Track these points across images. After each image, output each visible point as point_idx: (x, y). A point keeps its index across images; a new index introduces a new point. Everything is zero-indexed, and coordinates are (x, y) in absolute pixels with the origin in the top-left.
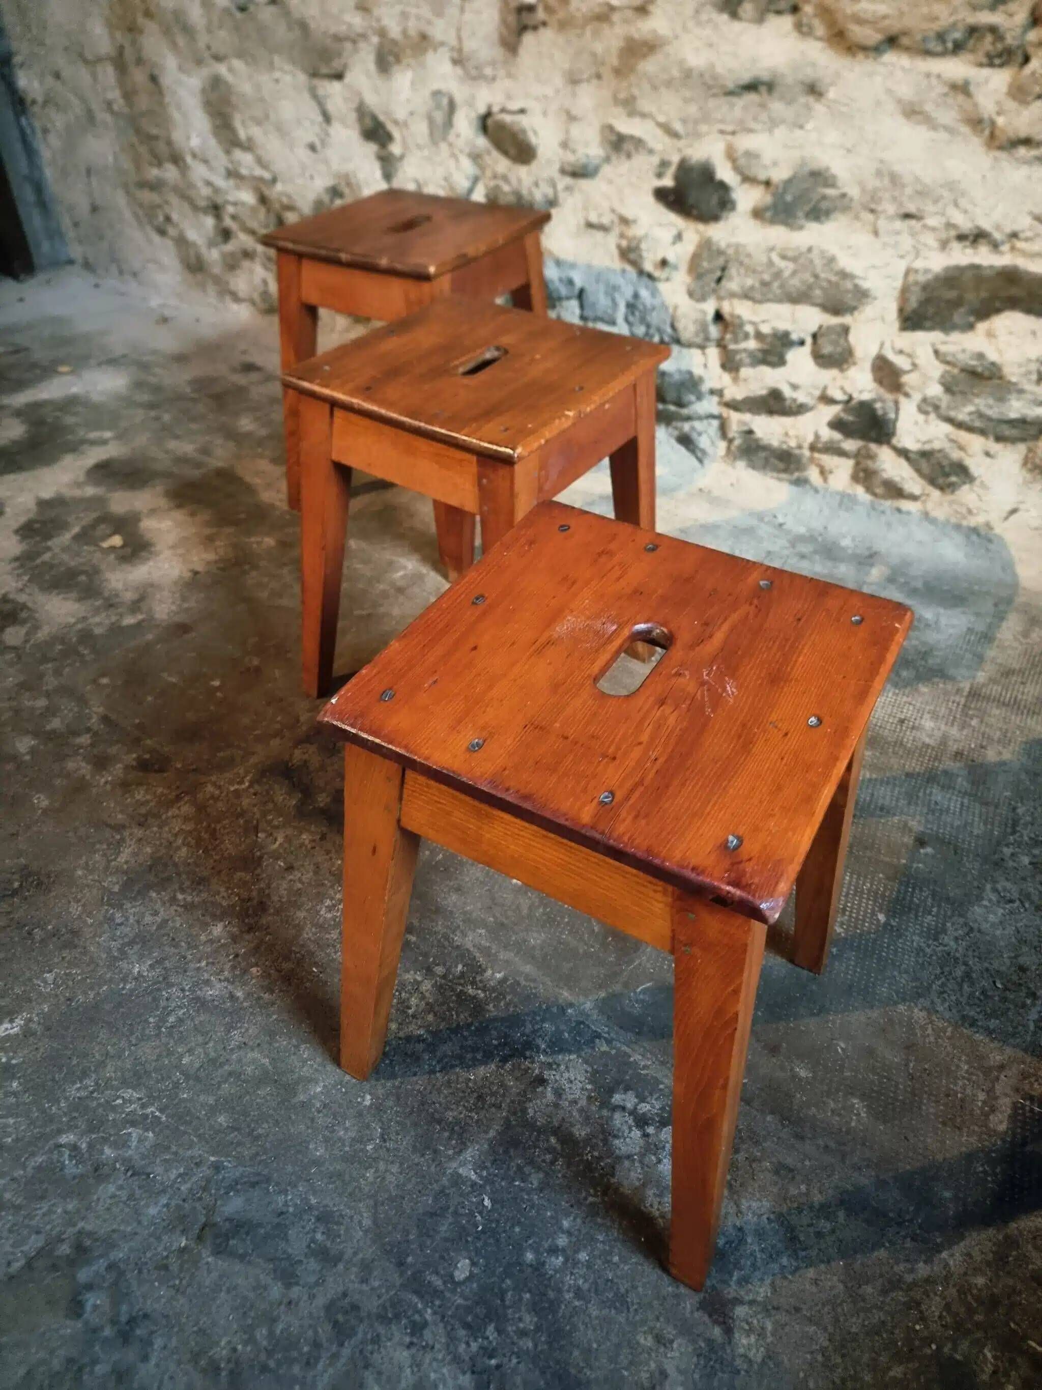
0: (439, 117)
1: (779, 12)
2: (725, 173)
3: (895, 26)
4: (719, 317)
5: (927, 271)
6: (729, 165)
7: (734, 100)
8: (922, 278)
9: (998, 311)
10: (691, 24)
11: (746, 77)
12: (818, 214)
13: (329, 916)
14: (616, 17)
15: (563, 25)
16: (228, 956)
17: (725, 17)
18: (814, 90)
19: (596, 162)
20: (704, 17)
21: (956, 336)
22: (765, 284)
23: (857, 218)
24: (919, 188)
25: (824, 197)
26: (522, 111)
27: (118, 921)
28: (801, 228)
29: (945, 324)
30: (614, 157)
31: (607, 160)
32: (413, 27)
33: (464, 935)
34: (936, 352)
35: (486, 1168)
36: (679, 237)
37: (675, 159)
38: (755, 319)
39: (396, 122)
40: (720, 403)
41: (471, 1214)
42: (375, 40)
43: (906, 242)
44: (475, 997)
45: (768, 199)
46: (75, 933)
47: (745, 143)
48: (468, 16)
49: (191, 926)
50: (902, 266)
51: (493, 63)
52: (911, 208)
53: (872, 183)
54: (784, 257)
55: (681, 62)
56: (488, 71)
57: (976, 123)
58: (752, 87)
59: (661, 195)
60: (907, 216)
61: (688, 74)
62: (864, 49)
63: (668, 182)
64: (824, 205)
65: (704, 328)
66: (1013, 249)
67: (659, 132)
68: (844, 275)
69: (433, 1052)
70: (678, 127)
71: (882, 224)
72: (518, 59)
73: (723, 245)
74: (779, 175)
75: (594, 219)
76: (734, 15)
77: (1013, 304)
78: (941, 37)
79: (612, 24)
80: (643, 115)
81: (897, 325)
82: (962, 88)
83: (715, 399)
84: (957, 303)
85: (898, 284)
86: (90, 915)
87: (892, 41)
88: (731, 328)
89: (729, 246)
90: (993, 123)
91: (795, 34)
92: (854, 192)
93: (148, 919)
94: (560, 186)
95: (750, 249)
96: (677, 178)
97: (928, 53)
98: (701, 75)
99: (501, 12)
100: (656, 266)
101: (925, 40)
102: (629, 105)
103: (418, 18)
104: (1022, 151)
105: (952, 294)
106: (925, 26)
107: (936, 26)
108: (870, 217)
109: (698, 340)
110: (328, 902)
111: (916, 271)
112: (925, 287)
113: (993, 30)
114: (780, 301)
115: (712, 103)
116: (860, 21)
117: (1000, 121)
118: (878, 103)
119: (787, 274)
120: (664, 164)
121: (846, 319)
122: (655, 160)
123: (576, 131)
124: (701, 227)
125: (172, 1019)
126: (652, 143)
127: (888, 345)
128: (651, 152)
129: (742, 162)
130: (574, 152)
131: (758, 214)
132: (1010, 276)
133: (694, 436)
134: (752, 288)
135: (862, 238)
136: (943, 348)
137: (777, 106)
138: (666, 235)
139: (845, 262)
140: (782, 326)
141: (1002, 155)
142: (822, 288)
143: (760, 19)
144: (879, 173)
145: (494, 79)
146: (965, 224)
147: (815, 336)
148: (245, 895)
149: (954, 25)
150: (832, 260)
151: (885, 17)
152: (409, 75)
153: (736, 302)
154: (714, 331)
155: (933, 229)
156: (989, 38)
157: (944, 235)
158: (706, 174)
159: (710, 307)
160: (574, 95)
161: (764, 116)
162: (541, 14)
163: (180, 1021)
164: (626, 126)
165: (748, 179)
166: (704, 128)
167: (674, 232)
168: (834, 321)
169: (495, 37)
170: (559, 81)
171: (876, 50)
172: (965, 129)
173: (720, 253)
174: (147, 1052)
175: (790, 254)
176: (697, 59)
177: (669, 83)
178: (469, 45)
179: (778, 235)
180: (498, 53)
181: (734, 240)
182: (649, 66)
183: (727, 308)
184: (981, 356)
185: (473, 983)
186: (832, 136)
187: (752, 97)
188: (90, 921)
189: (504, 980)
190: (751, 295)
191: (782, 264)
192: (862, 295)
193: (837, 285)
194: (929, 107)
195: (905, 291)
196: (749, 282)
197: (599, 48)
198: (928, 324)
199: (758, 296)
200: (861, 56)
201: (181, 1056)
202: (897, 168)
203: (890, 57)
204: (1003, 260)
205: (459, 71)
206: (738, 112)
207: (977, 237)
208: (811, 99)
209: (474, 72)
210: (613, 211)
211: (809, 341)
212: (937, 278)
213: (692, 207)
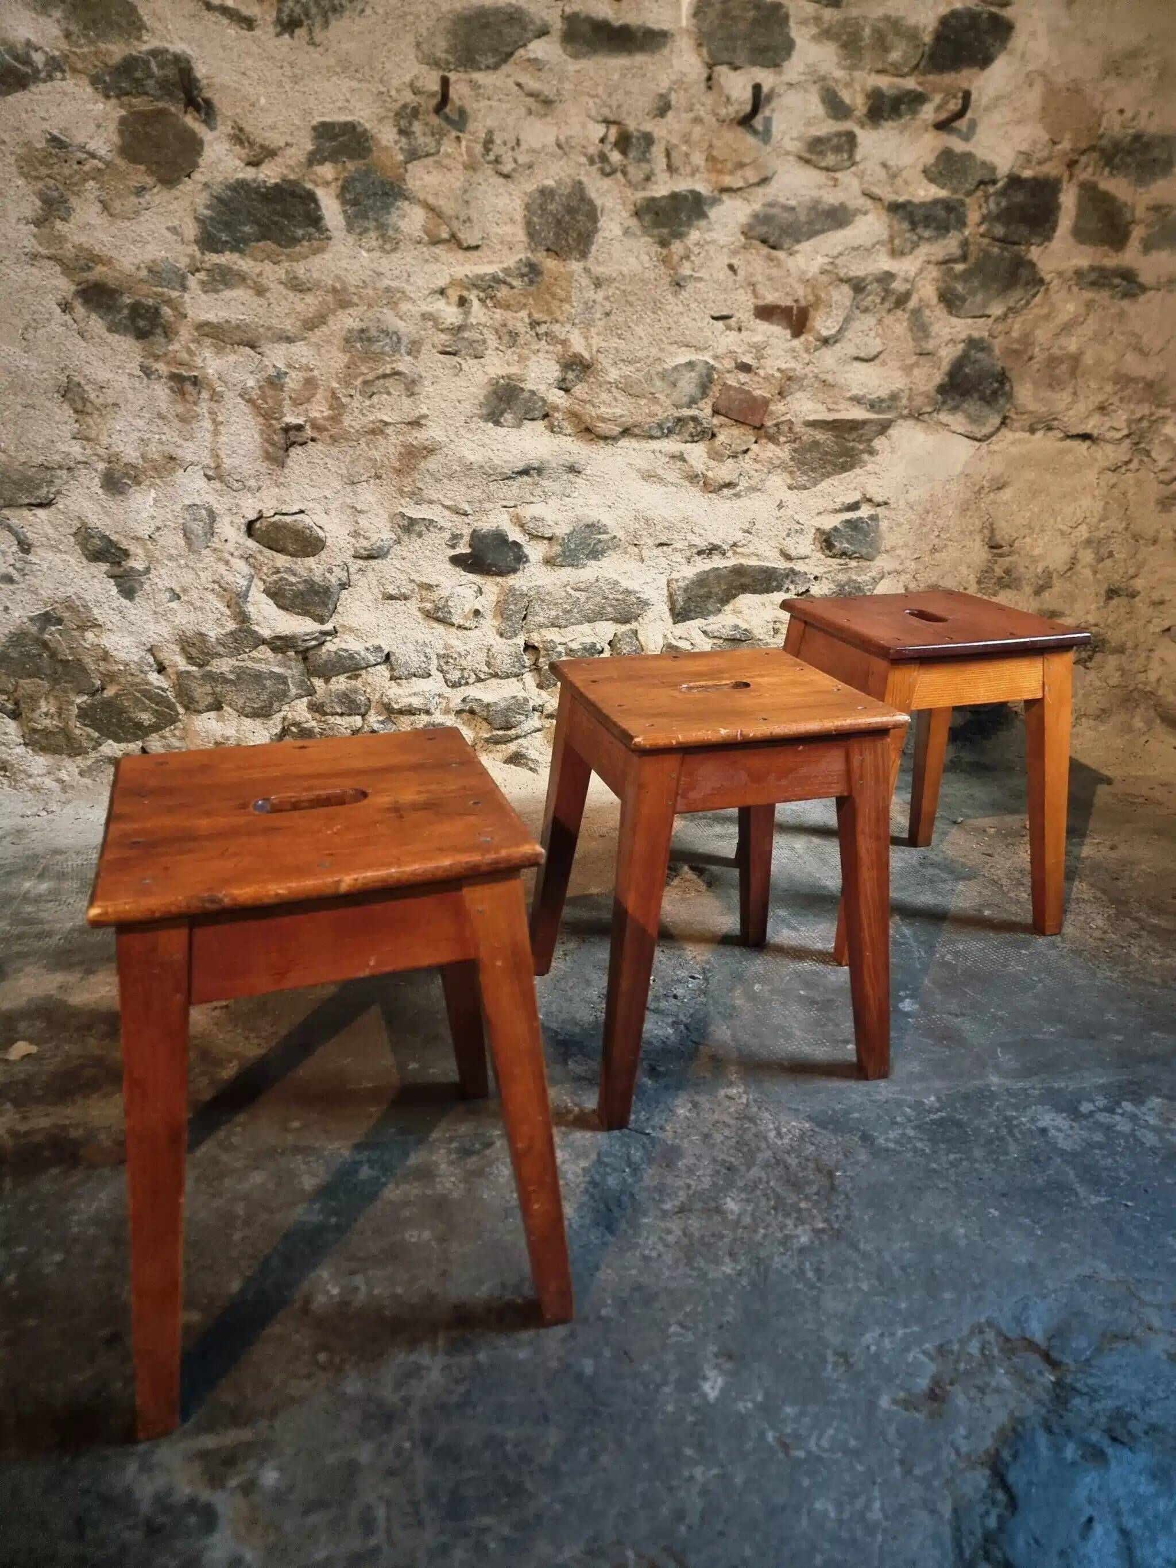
0: (198, 528)
1: (533, 419)
2: (515, 535)
3: (629, 421)
4: (529, 647)
5: (684, 578)
6: (518, 529)
7: (510, 482)
8: (682, 584)
9: (734, 596)
10: (462, 431)
11: (520, 466)
12: (595, 554)
13: (786, 1141)
14: (389, 430)
15: (334, 440)
16: (769, 1213)
17: (491, 425)
18: (573, 469)
19: (387, 544)
20: (473, 426)
21: (712, 619)
22: (567, 612)
23: (626, 553)
24: (666, 524)
25: (600, 541)
26: (302, 512)
27: (654, 1254)
28: (584, 566)
29: (704, 614)
30: (405, 538)
31: (398, 542)
32: (154, 451)
33: (880, 1093)
34: (705, 632)
35: (1099, 1191)
36: (480, 591)
37: (467, 532)
38: (563, 640)
39: (137, 539)
40: (540, 718)
41: (1134, 1217)
42: (101, 466)
43: (663, 562)
44: (942, 1118)
45: (557, 549)
46: (638, 1288)
47: (528, 512)
48: (223, 439)
49: (710, 1218)
50: (663, 581)
51: (257, 476)
52: (664, 540)
53: (633, 526)
54: (576, 590)
55: (460, 460)
56: (252, 483)
57: (693, 478)
58: (525, 472)
59: (457, 561)
60: (661, 545)
61: (469, 467)
62: (605, 438)
63: (464, 549)
64: (599, 547)
65: (519, 659)
66: (735, 553)
67: (447, 513)
68: (627, 592)
69: (976, 1161)
70: (467, 507)
71: (646, 553)
72: (286, 471)
73: (525, 589)
74: (562, 530)
75: (391, 590)
76: (497, 423)
77: (744, 589)
78: (660, 426)
79: (386, 436)
80: (431, 502)
81: (671, 620)
82: (681, 458)
83: (537, 714)
84: (708, 596)
85: (665, 592)
86: (627, 1269)
87: (626, 432)
88: (543, 652)
89: (529, 589)
90: (705, 476)
91: (547, 433)
92: (620, 534)
93: (671, 1239)
94: (351, 570)
95: (550, 588)
96: (470, 546)
97: (652, 437)
98: (482, 467)
99: (262, 432)
100: (466, 618)
101: (650, 428)
102: (417, 496)
103: (161, 442)
104: (725, 491)
105: (702, 592)
106: (649, 420)
107: (656, 420)
108: (636, 549)
109: (515, 670)
110: (772, 1134)
111: (677, 580)
112: (686, 590)
113: (694, 419)
114: (581, 623)
115: (493, 487)
116: (604, 420)
117: (710, 474)
118: (624, 473)
119: (582, 600)
120: (456, 537)
121: (634, 625)
122: (447, 535)
123: (363, 521)
124: (499, 579)
125: (810, 1274)
126: (441, 523)
127: (670, 636)
128: (441, 528)
129: (531, 525)
130: (366, 538)
131: (549, 562)
132: (739, 571)
133: (524, 751)
134: (557, 617)
135: (633, 565)
136: (708, 629)
137: (545, 483)
138: (469, 592)
139: (625, 583)
140: (589, 640)
141: (713, 496)
142: (612, 606)
143: (519, 425)
144: (636, 518)
145: (259, 488)
146: (703, 544)
147: (610, 643)
148: (709, 1171)
149: (667, 418)
150: (616, 583)
151: (621, 416)
152: (153, 494)
153: (543, 631)
154: (527, 659)
155: (681, 550)
156: (692, 424)
157: (688, 554)
158: (499, 538)
159: (520, 640)
160: (355, 493)
161: (538, 491)
162: (309, 432)
163: (818, 1271)
164: (414, 512)
165: (534, 537)
166: (487, 506)
167: (476, 588)
168: (625, 628)
169: (259, 452)
170: (337, 485)
171: (615, 439)
172: (686, 483)
173: (523, 595)
174: (831, 1304)
175: (583, 586)
176: (474, 456)
177: (450, 477)
178: (228, 463)
179: (567, 574)
180: (263, 466)
181: (533, 584)
182: (432, 464)
183: (536, 639)
184: (736, 627)
185: (929, 1112)
186: (594, 499)
187: (526, 478)
188: (634, 1272)
189: (939, 1099)
190: (556, 622)
191: (578, 594)
192: (644, 604)
193: (624, 601)
194: (660, 471)
195: (671, 596)
196: (553, 613)
197: (377, 455)
198: (692, 614)
199: (564, 623)
200: (602, 443)
201: (859, 1289)
202: (649, 514)
203: (624, 442)
204: (731, 562)
205: (217, 485)
206: (515, 490)
207: (712, 550)
208: (571, 476)
209: (236, 485)
210: (413, 581)
211: (607, 647)
212: (693, 583)
213: (490, 565)
